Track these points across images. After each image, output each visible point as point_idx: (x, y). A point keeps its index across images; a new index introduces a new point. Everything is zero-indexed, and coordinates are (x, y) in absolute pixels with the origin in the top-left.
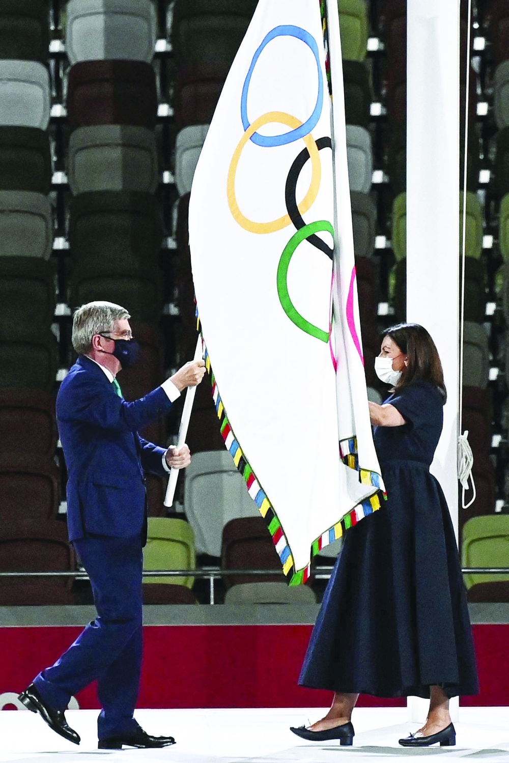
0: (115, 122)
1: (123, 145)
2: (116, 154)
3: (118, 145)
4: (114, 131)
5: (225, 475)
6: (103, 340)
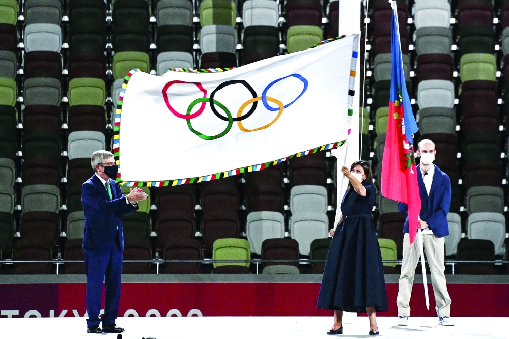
5: (263, 221)
6: (100, 168)
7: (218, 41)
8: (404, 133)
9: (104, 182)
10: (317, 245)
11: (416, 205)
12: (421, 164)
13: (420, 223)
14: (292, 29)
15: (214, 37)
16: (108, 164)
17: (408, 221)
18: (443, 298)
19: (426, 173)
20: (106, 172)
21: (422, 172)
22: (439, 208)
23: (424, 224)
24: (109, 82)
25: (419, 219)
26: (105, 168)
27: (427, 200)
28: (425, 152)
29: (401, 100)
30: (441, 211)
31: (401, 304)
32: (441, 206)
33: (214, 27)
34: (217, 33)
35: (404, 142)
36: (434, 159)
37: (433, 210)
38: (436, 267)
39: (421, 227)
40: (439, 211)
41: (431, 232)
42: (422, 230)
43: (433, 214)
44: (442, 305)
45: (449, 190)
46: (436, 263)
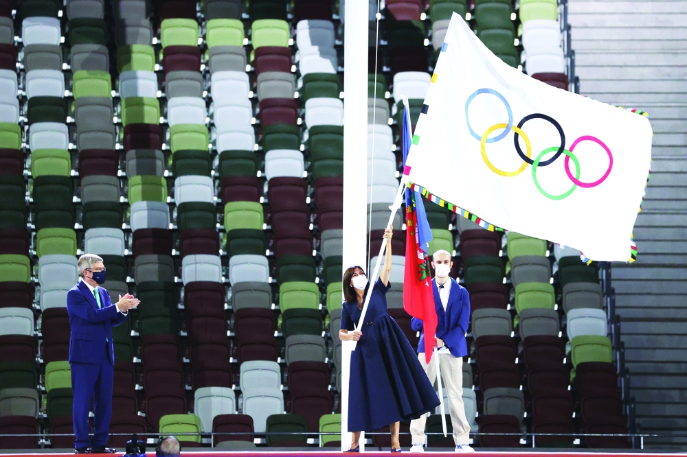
0: (154, 253)
1: (159, 263)
2: (156, 266)
3: (156, 263)
4: (155, 257)
5: (212, 398)
6: (88, 273)
7: (150, 218)
8: (417, 242)
9: (91, 289)
10: (273, 421)
11: (432, 322)
12: (436, 277)
13: (436, 341)
14: (229, 206)
15: (145, 213)
16: (97, 269)
17: (423, 339)
18: (461, 424)
19: (442, 287)
20: (94, 278)
21: (438, 286)
22: (457, 325)
23: (440, 343)
24: (34, 261)
25: (435, 337)
26: (94, 273)
27: (444, 316)
28: (440, 262)
29: (414, 205)
30: (460, 329)
31: (415, 430)
32: (459, 323)
33: (144, 204)
34: (148, 209)
35: (418, 251)
36: (449, 271)
37: (451, 327)
38: (455, 392)
39: (437, 346)
40: (457, 328)
41: (447, 351)
42: (439, 349)
43: (450, 331)
44: (460, 432)
45: (467, 306)
46: (453, 385)
